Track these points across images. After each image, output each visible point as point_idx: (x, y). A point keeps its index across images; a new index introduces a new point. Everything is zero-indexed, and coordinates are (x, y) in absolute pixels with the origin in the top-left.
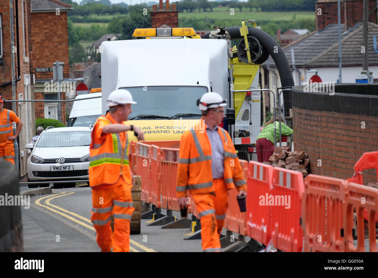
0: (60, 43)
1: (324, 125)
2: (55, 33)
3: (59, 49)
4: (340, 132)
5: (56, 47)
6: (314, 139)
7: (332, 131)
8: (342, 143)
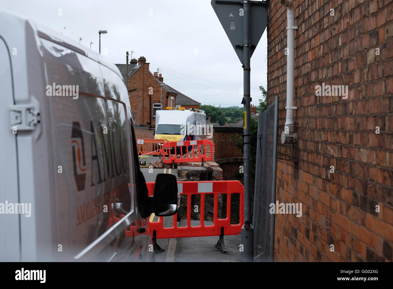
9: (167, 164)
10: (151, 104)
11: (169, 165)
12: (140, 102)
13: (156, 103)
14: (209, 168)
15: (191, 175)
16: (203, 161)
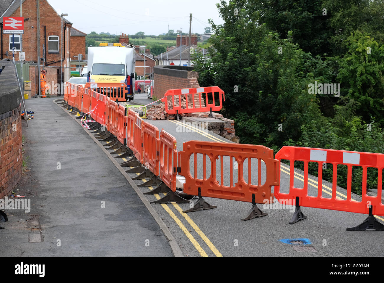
0: (83, 47)
1: (162, 80)
2: (81, 43)
4: (167, 82)
5: (81, 49)
6: (159, 85)
7: (165, 82)
8: (167, 86)
9: (170, 115)
10: (45, 37)
11: (172, 116)
12: (33, 34)
13: (51, 35)
14: (220, 119)
15: (211, 128)
16: (211, 111)
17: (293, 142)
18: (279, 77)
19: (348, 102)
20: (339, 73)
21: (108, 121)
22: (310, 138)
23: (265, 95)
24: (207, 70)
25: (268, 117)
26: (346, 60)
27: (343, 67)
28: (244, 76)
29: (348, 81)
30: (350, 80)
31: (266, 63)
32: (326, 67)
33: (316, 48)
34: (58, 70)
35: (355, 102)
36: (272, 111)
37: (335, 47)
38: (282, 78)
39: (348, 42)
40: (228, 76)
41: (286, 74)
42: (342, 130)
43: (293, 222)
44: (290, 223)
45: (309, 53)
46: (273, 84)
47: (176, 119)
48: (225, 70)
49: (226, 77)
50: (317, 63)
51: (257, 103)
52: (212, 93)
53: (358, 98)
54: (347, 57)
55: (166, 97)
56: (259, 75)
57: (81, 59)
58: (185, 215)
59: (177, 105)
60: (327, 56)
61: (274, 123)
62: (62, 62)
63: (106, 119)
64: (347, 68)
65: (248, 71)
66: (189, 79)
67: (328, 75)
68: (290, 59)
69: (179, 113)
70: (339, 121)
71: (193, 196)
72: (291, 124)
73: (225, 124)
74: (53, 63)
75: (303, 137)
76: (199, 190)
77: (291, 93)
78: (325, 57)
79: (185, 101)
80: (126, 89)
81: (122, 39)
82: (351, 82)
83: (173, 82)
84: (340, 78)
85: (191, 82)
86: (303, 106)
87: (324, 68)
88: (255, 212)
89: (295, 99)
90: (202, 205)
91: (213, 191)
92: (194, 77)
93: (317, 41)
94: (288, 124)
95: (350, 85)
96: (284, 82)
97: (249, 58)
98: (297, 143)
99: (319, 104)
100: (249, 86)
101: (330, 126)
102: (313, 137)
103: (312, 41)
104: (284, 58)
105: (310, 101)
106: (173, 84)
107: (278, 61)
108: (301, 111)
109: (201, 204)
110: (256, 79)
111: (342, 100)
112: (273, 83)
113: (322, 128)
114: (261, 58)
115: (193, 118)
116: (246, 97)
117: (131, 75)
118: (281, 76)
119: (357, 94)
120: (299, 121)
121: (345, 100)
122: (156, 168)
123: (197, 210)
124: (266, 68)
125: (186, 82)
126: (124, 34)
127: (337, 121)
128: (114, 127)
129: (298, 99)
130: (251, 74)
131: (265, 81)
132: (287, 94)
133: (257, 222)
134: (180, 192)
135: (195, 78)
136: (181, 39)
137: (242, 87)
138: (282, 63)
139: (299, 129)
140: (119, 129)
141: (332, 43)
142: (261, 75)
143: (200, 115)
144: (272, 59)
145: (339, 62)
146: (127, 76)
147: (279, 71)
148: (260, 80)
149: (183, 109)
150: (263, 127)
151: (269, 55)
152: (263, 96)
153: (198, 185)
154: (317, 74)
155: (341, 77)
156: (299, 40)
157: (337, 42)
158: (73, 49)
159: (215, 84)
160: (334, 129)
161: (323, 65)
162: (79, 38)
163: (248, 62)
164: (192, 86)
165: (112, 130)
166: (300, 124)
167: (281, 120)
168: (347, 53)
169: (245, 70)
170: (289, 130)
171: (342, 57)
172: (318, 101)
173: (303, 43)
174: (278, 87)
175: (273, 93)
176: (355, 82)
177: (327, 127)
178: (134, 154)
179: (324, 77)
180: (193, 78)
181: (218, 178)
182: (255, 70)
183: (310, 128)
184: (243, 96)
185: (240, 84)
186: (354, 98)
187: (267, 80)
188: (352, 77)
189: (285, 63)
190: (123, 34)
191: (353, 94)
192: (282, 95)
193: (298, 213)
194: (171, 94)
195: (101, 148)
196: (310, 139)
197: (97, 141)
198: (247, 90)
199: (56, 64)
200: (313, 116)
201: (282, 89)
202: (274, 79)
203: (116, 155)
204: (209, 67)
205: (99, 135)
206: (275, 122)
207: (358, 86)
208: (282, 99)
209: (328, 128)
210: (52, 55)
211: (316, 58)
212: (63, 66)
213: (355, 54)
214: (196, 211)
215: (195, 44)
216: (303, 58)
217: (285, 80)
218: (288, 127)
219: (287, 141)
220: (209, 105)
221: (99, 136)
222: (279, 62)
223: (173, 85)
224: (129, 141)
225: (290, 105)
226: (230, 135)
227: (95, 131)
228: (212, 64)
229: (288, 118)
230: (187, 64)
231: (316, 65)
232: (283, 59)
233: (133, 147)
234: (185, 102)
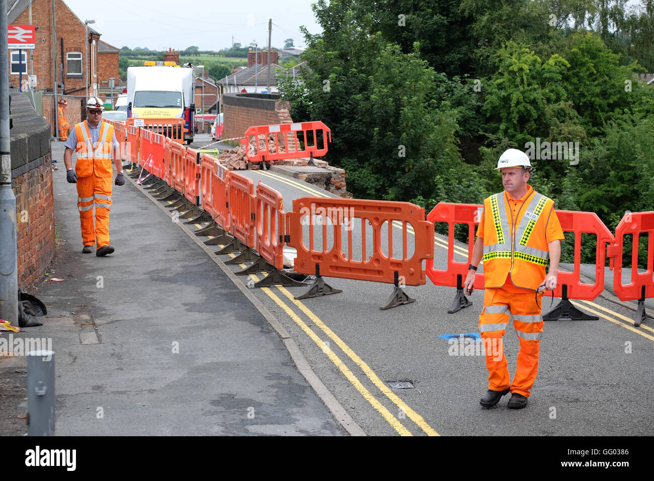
0: (115, 69)
1: (237, 113)
2: (112, 63)
3: (114, 72)
4: (244, 116)
6: (232, 120)
7: (241, 116)
8: (245, 122)
9: (253, 163)
10: (62, 54)
11: (256, 165)
12: (45, 50)
13: (72, 51)
14: (324, 167)
15: (313, 180)
16: (312, 157)
17: (424, 199)
18: (402, 108)
19: (500, 143)
20: (486, 102)
21: (170, 172)
22: (447, 193)
23: (382, 134)
24: (299, 99)
25: (387, 165)
26: (496, 82)
27: (491, 94)
28: (352, 107)
29: (498, 112)
30: (501, 111)
31: (383, 89)
32: (468, 93)
33: (452, 67)
34: (82, 101)
35: (509, 142)
36: (392, 156)
37: (479, 64)
38: (406, 110)
39: (498, 57)
40: (329, 106)
41: (412, 103)
42: (491, 183)
43: (454, 310)
44: (450, 312)
45: (442, 74)
46: (394, 118)
47: (262, 168)
48: (325, 99)
49: (327, 109)
50: (455, 87)
51: (372, 145)
52: (312, 131)
53: (513, 136)
54: (497, 79)
55: (247, 138)
56: (374, 105)
57: (113, 86)
58: (297, 302)
59: (263, 149)
60: (468, 77)
61: (395, 174)
62: (87, 90)
63: (166, 168)
64: (497, 94)
65: (358, 100)
66: (278, 111)
67: (470, 104)
68: (417, 81)
69: (265, 160)
70: (487, 170)
71: (306, 277)
72: (421, 175)
73: (333, 175)
74: (73, 91)
75: (437, 193)
76: (317, 267)
77: (419, 131)
78: (466, 80)
79: (272, 143)
80: (185, 127)
81: (170, 57)
82: (504, 114)
83: (252, 115)
84: (488, 109)
85: (281, 116)
86: (436, 149)
87: (465, 94)
88: (399, 297)
89: (425, 138)
90: (322, 289)
91: (337, 268)
92: (284, 108)
93: (454, 57)
94: (416, 175)
95: (502, 119)
96: (409, 114)
97: (359, 81)
98: (430, 202)
99: (459, 146)
100: (360, 121)
101: (475, 178)
102: (452, 193)
103: (446, 57)
104: (408, 80)
105: (446, 142)
106: (254, 120)
107: (400, 85)
108: (433, 156)
109: (320, 287)
110: (369, 112)
111: (491, 139)
112: (394, 116)
113: (464, 180)
114: (375, 81)
115: (287, 166)
116: (356, 137)
117: (191, 107)
118: (404, 106)
119: (511, 131)
120: (431, 170)
121: (495, 140)
122: (250, 238)
123: (314, 296)
124: (384, 96)
125: (274, 115)
126: (172, 50)
127: (485, 169)
128: (178, 180)
129: (429, 139)
130: (362, 104)
131: (382, 113)
132: (414, 131)
133: (402, 312)
134: (287, 271)
135: (286, 110)
136: (256, 55)
137: (350, 123)
138: (405, 87)
139: (431, 181)
140: (187, 183)
141: (475, 59)
142: (376, 106)
143: (295, 163)
144: (391, 82)
145: (486, 85)
146: (185, 108)
147: (401, 99)
148: (375, 112)
149: (271, 154)
150: (380, 180)
151: (387, 76)
152: (380, 136)
153: (315, 259)
154: (454, 104)
155: (489, 106)
156: (429, 55)
157: (482, 58)
158: (101, 71)
159: (311, 118)
160: (480, 181)
161: (462, 91)
162: (110, 55)
163: (358, 87)
164: (281, 122)
165: (177, 184)
166: (433, 175)
167: (405, 169)
168: (497, 73)
169: (354, 99)
170: (417, 183)
171: (490, 79)
172: (458, 142)
173: (435, 59)
174: (400, 122)
175: (394, 131)
176: (509, 114)
177: (472, 178)
178: (213, 218)
179: (464, 108)
180: (282, 110)
181: (344, 250)
182: (368, 98)
183: (448, 180)
184: (351, 135)
185: (347, 118)
186: (508, 137)
187: (386, 112)
188: (504, 107)
189: (410, 88)
190: (170, 49)
191: (506, 132)
192: (406, 134)
193: (461, 298)
194: (253, 132)
195: (163, 211)
196: (448, 195)
197: (154, 200)
198: (356, 127)
199: (79, 93)
200: (450, 163)
201: (406, 124)
202: (395, 111)
203: (186, 221)
204: (302, 95)
205: (155, 192)
206: (397, 172)
207: (513, 120)
208: (408, 139)
209: (472, 180)
210: (72, 79)
211: (452, 80)
212: (89, 95)
213: (509, 74)
214: (312, 297)
215: (274, 63)
216: (435, 81)
217: (412, 111)
218: (416, 178)
219: (415, 199)
220: (309, 148)
221: (155, 194)
222: (401, 87)
223: (252, 121)
224: (204, 199)
225: (418, 147)
226: (340, 191)
227: (149, 186)
228: (306, 90)
229: (416, 165)
230: (266, 90)
231: (452, 91)
232: (407, 82)
233: (211, 207)
234: (272, 145)
